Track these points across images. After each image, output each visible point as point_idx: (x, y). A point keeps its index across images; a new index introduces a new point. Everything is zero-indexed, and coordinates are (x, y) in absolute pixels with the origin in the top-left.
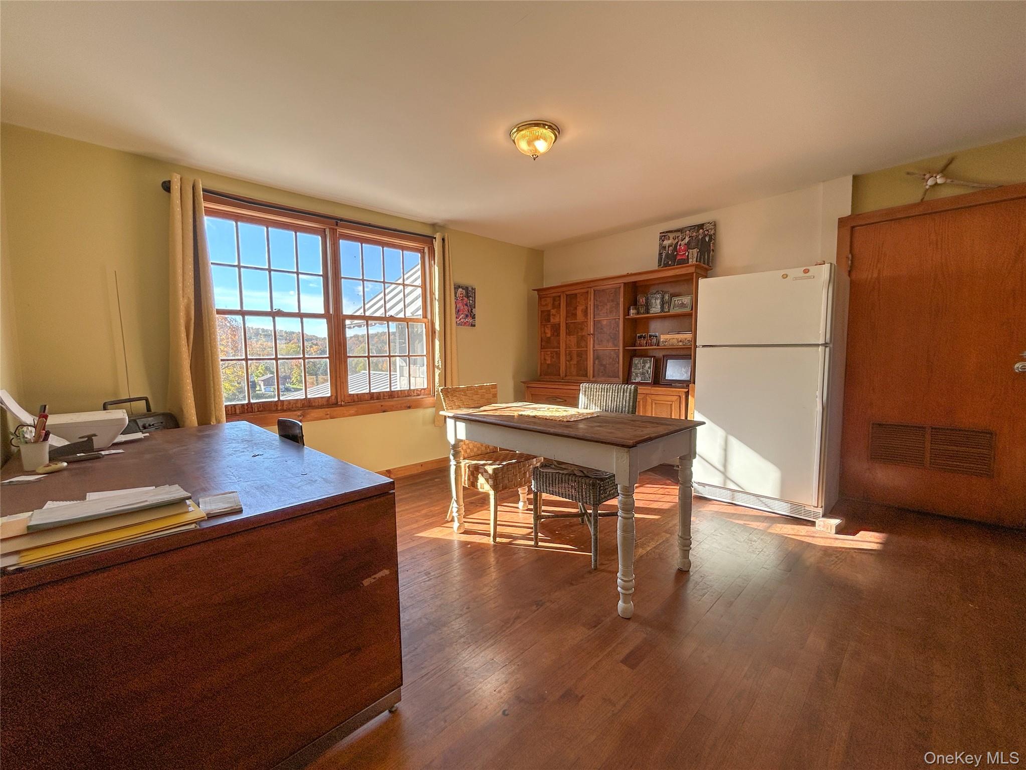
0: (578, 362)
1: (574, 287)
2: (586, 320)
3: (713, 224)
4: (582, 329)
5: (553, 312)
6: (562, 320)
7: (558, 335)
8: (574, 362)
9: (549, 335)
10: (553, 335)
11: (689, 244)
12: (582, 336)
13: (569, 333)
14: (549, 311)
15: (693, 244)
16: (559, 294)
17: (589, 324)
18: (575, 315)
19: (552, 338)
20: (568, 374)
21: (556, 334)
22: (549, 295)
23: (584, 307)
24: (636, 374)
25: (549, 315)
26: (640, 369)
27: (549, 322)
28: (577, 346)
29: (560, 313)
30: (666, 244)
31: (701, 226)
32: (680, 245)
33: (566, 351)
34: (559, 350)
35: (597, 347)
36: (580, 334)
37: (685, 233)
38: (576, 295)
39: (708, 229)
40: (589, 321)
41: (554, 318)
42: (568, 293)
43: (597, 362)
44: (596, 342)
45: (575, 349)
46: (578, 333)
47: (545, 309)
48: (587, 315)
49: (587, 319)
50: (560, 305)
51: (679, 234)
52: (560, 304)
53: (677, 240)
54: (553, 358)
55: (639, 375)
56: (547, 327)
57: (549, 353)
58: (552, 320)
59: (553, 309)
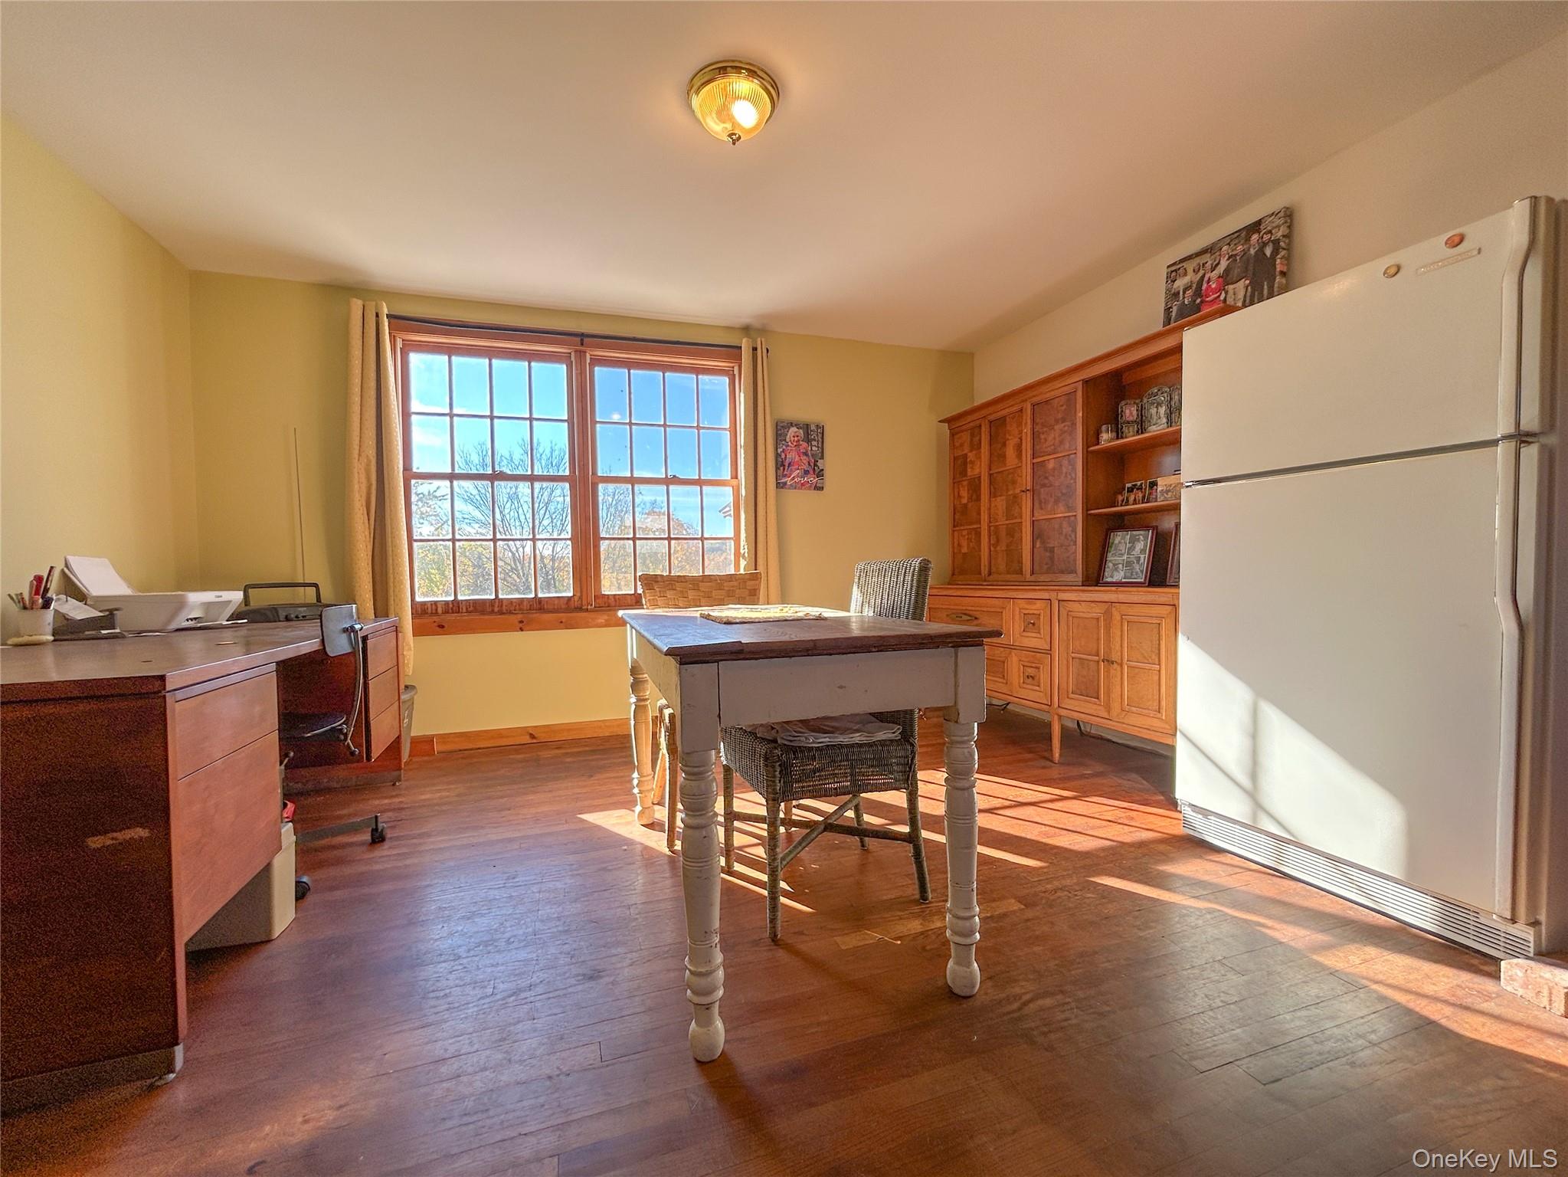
0: (1007, 546)
1: (1000, 406)
2: (1020, 465)
3: (1282, 214)
4: (1014, 482)
5: (971, 456)
6: (983, 470)
7: (978, 499)
8: (1002, 547)
9: (965, 501)
10: (970, 499)
11: (1227, 275)
12: (1015, 496)
13: (993, 495)
14: (966, 454)
15: (1236, 272)
16: (978, 422)
17: (1024, 471)
18: (1003, 457)
19: (970, 505)
20: (994, 569)
21: (974, 497)
22: (964, 427)
23: (1016, 440)
24: (1114, 565)
25: (965, 463)
26: (1122, 555)
27: (966, 475)
28: (1007, 516)
29: (980, 458)
30: (1179, 287)
31: (1255, 227)
32: (1209, 280)
33: (989, 527)
34: (979, 526)
35: (1038, 515)
36: (1010, 493)
37: (1218, 253)
38: (1004, 418)
39: (1269, 228)
40: (1024, 466)
41: (972, 468)
42: (991, 418)
43: (1038, 544)
44: (1037, 505)
45: (1002, 521)
46: (1008, 490)
47: (959, 453)
48: (1021, 455)
49: (1021, 462)
50: (980, 443)
51: (1206, 257)
52: (980, 440)
53: (1201, 272)
54: (971, 542)
55: (1121, 566)
56: (962, 486)
57: (965, 533)
58: (969, 472)
59: (971, 451)
